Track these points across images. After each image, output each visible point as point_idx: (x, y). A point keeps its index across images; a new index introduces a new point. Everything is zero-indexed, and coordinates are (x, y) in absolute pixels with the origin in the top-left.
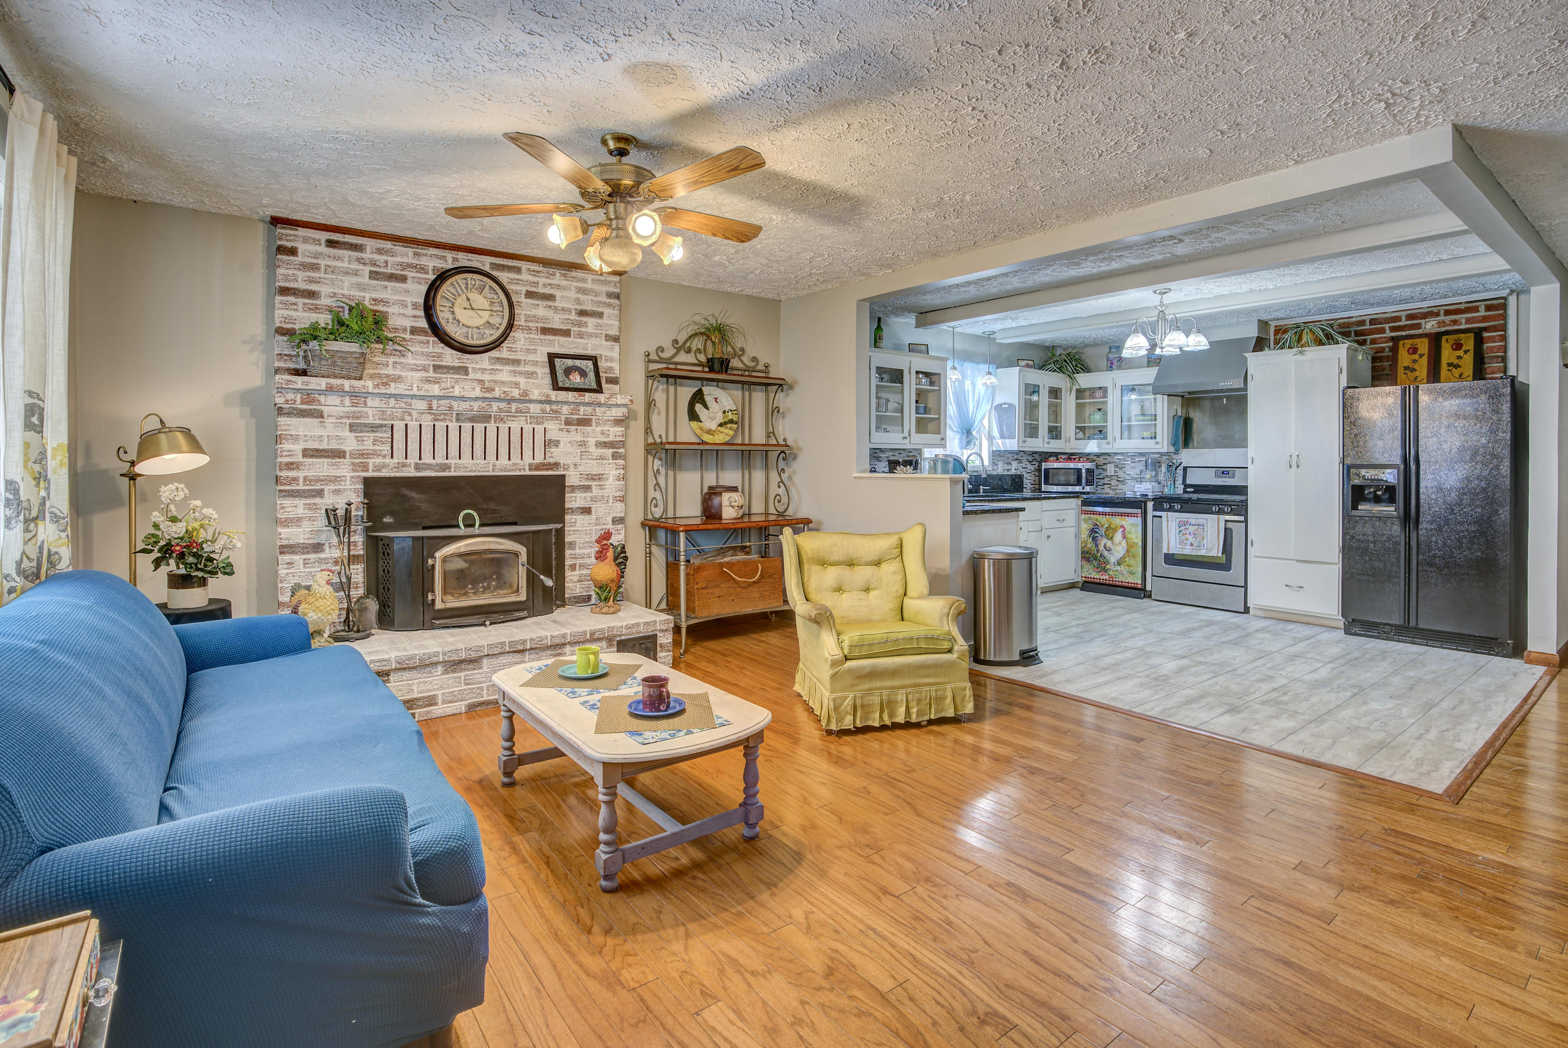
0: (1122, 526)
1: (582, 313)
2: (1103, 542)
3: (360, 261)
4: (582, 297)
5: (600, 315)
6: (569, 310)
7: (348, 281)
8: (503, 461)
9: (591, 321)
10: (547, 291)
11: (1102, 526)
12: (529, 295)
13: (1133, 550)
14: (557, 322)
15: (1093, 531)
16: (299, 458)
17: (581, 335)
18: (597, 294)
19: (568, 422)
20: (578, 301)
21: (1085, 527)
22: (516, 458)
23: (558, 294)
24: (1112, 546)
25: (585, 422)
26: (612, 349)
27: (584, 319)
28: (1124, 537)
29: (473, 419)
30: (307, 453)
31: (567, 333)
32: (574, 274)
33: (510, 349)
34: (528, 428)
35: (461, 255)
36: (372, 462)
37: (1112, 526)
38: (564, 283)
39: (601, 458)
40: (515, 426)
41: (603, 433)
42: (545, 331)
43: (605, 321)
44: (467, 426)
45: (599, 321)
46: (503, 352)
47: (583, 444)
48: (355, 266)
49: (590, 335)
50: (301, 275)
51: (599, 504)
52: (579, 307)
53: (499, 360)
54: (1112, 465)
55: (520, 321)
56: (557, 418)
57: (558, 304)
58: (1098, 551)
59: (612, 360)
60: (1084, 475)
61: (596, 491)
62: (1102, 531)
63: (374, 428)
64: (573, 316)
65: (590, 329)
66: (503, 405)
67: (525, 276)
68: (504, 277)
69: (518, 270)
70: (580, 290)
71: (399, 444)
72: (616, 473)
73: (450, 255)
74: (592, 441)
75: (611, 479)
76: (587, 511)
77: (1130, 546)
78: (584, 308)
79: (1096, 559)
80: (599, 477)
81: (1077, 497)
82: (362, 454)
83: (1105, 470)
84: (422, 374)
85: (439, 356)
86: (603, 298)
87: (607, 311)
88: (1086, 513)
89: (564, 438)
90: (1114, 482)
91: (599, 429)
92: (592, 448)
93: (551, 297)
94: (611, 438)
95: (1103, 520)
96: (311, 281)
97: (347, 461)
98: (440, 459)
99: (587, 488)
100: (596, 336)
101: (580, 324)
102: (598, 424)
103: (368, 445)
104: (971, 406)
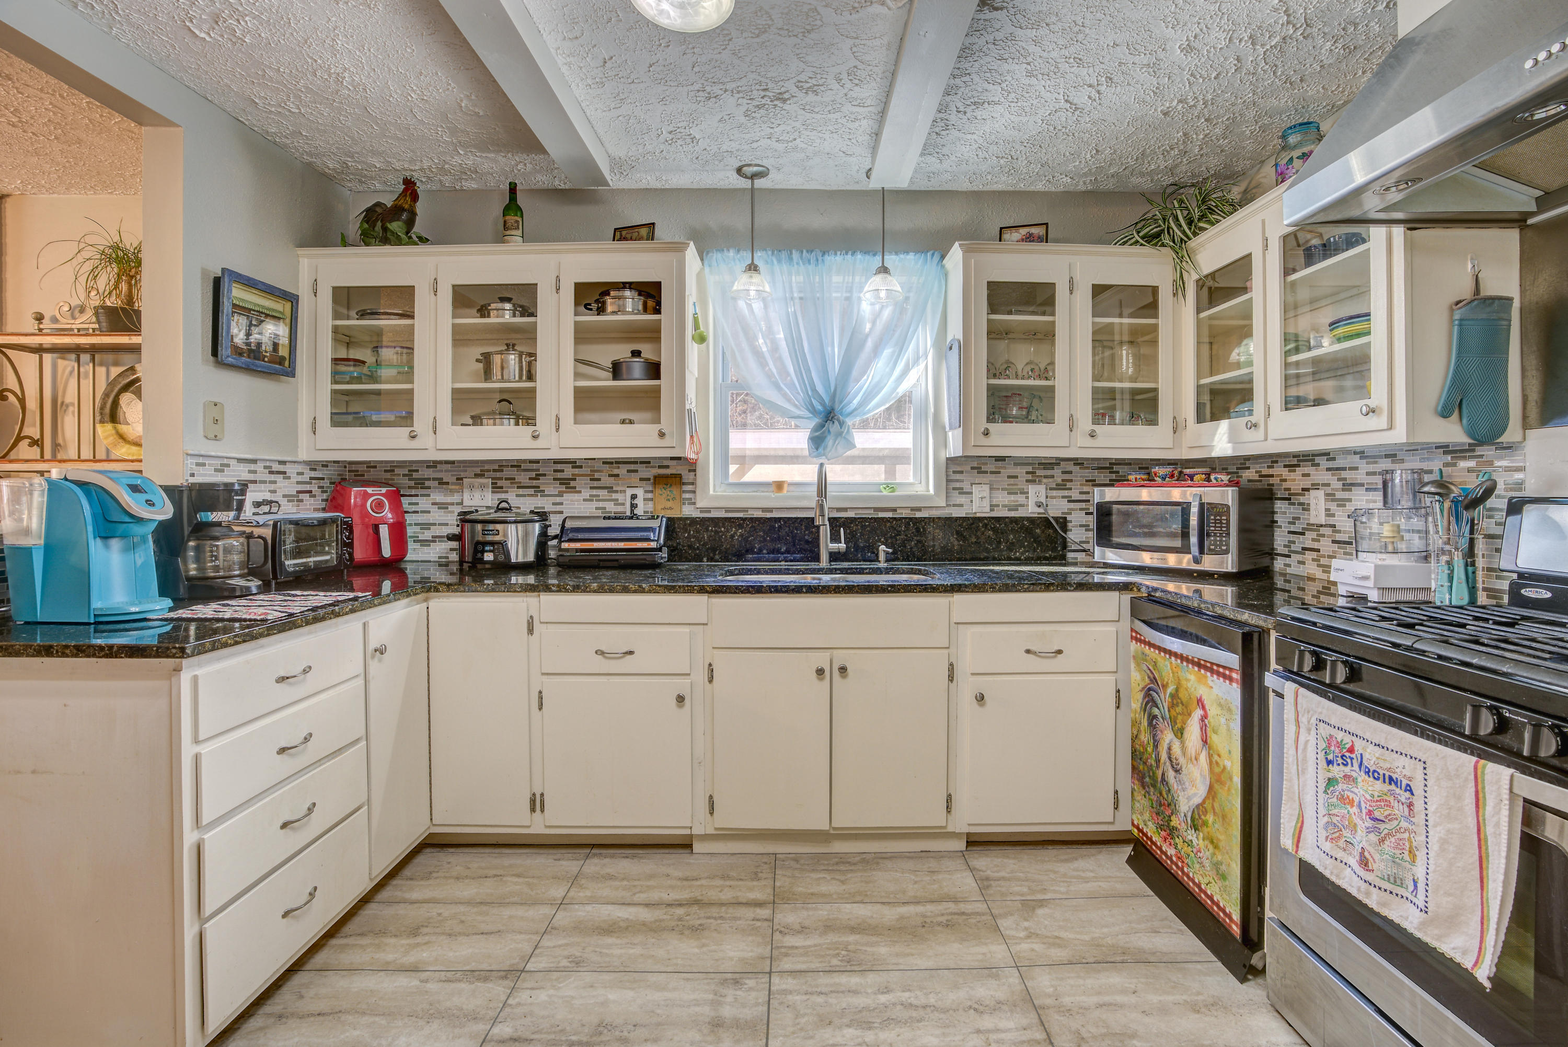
0: (1200, 702)
2: (1167, 737)
11: (1165, 686)
13: (1222, 793)
15: (1149, 698)
21: (1137, 679)
24: (1182, 761)
28: (1205, 741)
37: (1183, 695)
54: (1320, 494)
58: (1158, 761)
60: (1194, 521)
62: (1164, 699)
77: (1217, 778)
79: (1154, 786)
81: (1125, 587)
83: (1306, 508)
88: (1137, 638)
90: (1326, 546)
95: (1166, 666)
104: (836, 353)
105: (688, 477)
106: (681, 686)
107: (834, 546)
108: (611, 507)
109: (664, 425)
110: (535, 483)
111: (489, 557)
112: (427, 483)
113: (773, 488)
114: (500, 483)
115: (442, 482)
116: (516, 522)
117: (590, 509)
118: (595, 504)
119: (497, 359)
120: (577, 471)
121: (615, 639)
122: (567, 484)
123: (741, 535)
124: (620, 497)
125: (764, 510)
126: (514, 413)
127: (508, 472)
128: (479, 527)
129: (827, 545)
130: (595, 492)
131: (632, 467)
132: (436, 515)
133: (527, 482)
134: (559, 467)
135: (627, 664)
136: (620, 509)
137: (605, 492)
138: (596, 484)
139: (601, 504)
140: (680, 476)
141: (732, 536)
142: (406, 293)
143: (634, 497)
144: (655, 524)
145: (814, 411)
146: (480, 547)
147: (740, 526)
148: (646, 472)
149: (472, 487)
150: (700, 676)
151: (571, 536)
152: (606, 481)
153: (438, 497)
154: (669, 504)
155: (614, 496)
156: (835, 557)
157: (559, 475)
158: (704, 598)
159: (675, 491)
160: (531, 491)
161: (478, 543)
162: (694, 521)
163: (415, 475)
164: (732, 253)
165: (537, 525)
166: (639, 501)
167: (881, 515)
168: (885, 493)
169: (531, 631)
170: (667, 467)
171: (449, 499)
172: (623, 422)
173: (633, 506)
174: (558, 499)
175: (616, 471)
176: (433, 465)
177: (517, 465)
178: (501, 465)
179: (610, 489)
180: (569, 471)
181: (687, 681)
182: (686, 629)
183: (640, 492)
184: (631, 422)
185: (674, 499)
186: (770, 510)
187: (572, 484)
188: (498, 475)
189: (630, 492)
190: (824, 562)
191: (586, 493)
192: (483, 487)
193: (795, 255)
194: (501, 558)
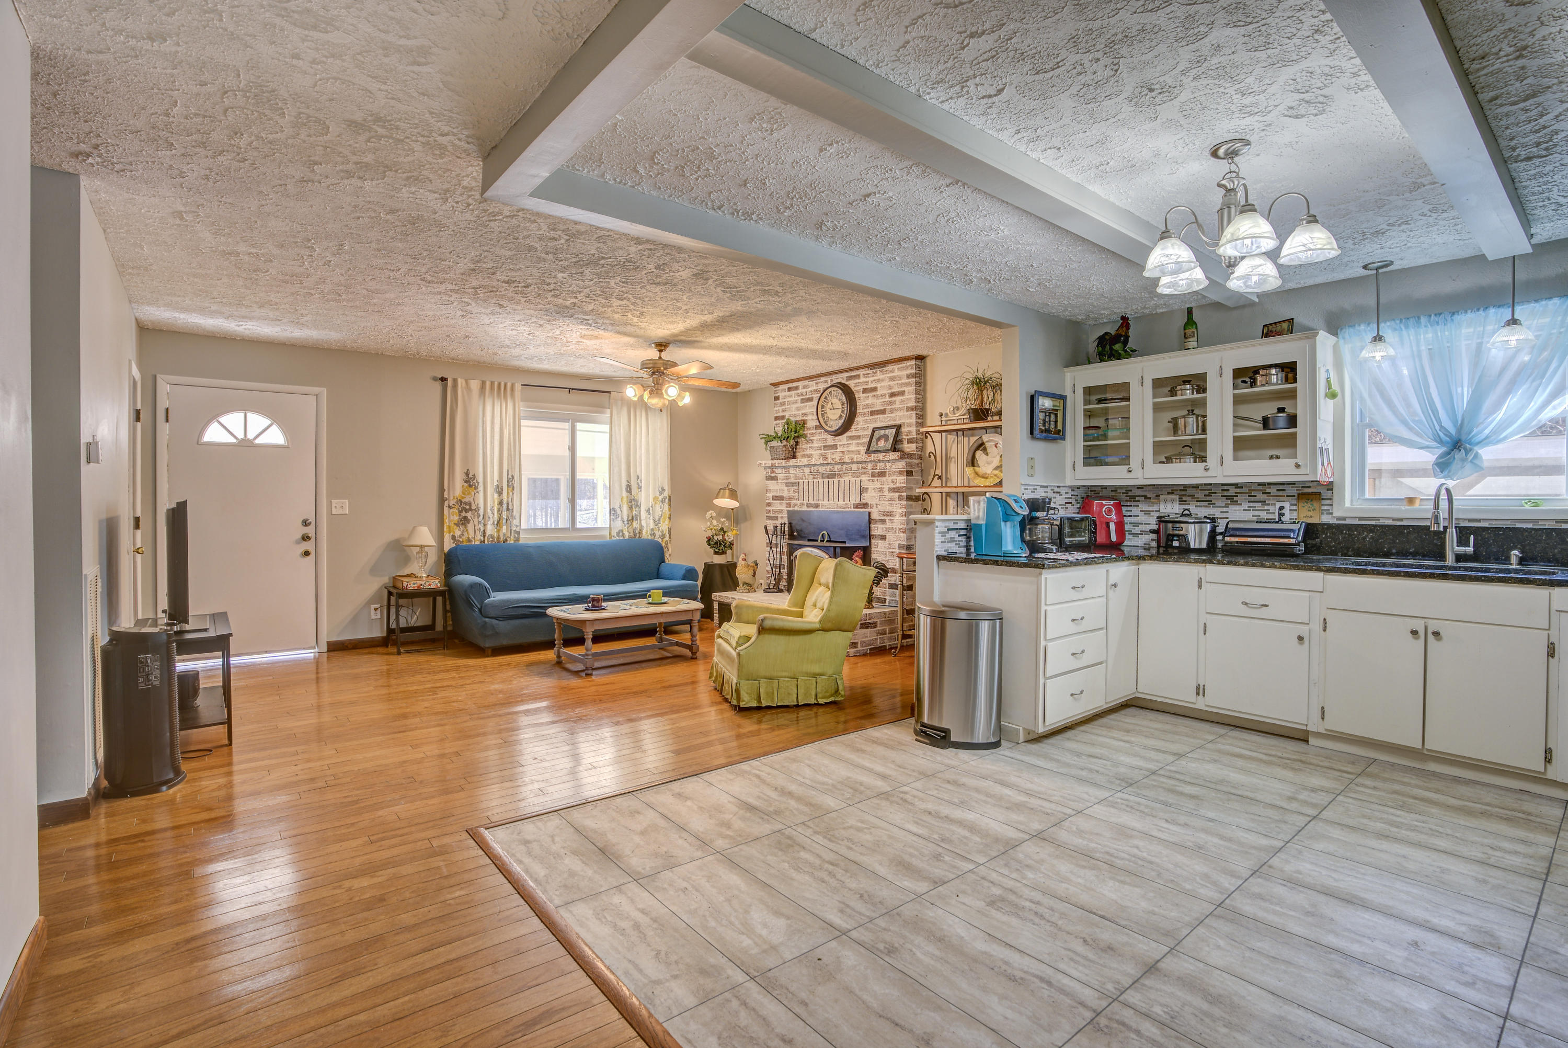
1: (893, 395)
3: (798, 395)
4: (891, 383)
5: (902, 393)
6: (885, 395)
7: (794, 406)
8: (841, 502)
9: (897, 399)
10: (873, 385)
12: (865, 391)
14: (878, 405)
16: (771, 501)
17: (892, 411)
18: (900, 378)
19: (873, 476)
20: (890, 387)
22: (847, 501)
23: (878, 385)
25: (882, 474)
26: (910, 417)
27: (893, 399)
29: (828, 477)
30: (775, 498)
31: (883, 412)
32: (887, 368)
33: (856, 430)
34: (853, 480)
35: (834, 377)
36: (793, 502)
38: (881, 377)
39: (892, 500)
40: (847, 479)
41: (892, 481)
42: (873, 413)
43: (906, 396)
44: (826, 480)
45: (902, 398)
46: (852, 432)
47: (881, 490)
48: (797, 398)
49: (897, 410)
50: (781, 408)
51: (890, 534)
52: (890, 391)
53: (851, 438)
55: (860, 410)
56: (866, 473)
57: (879, 392)
59: (909, 425)
61: (889, 525)
63: (793, 484)
64: (887, 399)
65: (897, 406)
66: (839, 467)
67: (862, 379)
68: (851, 383)
69: (858, 376)
70: (892, 379)
71: (801, 493)
72: (900, 511)
73: (829, 379)
74: (886, 487)
75: (898, 515)
76: (883, 538)
78: (893, 391)
80: (890, 514)
82: (790, 498)
84: (820, 452)
85: (825, 440)
86: (905, 380)
87: (906, 389)
89: (871, 486)
91: (890, 478)
92: (886, 493)
93: (874, 389)
94: (898, 485)
96: (784, 411)
97: (784, 502)
98: (815, 502)
99: (883, 521)
100: (901, 409)
101: (891, 403)
102: (890, 475)
103: (791, 494)
104: (1464, 393)
105: (1328, 494)
106: (1303, 630)
107: (1462, 549)
108: (1264, 515)
109: (1299, 460)
110: (1208, 498)
111: (1176, 544)
112: (1137, 498)
113: (1405, 503)
114: (1184, 498)
115: (1146, 498)
116: (1194, 523)
117: (1249, 516)
118: (1252, 513)
119: (1181, 422)
120: (1238, 490)
121: (1256, 596)
122: (1232, 499)
123: (1372, 538)
124: (1271, 508)
125: (1394, 519)
126: (1193, 454)
127: (1190, 491)
128: (1170, 525)
129: (1452, 547)
130: (1252, 505)
131: (1281, 487)
132: (1143, 518)
133: (1202, 497)
134: (1225, 487)
135: (1263, 613)
136: (1271, 516)
137: (1260, 505)
138: (1252, 499)
139: (1256, 513)
140: (1320, 493)
141: (1364, 538)
142: (1125, 386)
143: (1281, 508)
144: (1296, 527)
145: (1441, 442)
146: (1170, 538)
147: (1372, 531)
148: (1293, 491)
149: (1165, 501)
150: (1317, 626)
151: (1231, 533)
152: (1261, 497)
153: (1144, 507)
154: (1310, 514)
155: (1267, 507)
156: (1459, 558)
157: (1225, 493)
158: (1321, 574)
159: (1316, 504)
160: (1206, 504)
161: (1169, 535)
162: (1329, 526)
163: (1130, 493)
164: (1363, 327)
165: (1209, 525)
166: (1286, 511)
167: (1519, 525)
168: (1527, 507)
169: (1200, 587)
170: (1309, 487)
171: (1151, 508)
172: (1271, 457)
173: (1281, 515)
174: (1225, 509)
175: (1268, 491)
176: (1141, 487)
177: (1196, 487)
178: (1185, 487)
179: (1263, 502)
180: (1232, 491)
181: (1306, 628)
182: (1307, 594)
183: (1287, 505)
184: (1278, 457)
185: (1314, 510)
186: (1401, 519)
187: (1235, 499)
188: (1183, 493)
189: (1278, 505)
190: (1450, 560)
191: (1245, 505)
192: (1173, 501)
193: (1423, 320)
194: (1184, 545)
